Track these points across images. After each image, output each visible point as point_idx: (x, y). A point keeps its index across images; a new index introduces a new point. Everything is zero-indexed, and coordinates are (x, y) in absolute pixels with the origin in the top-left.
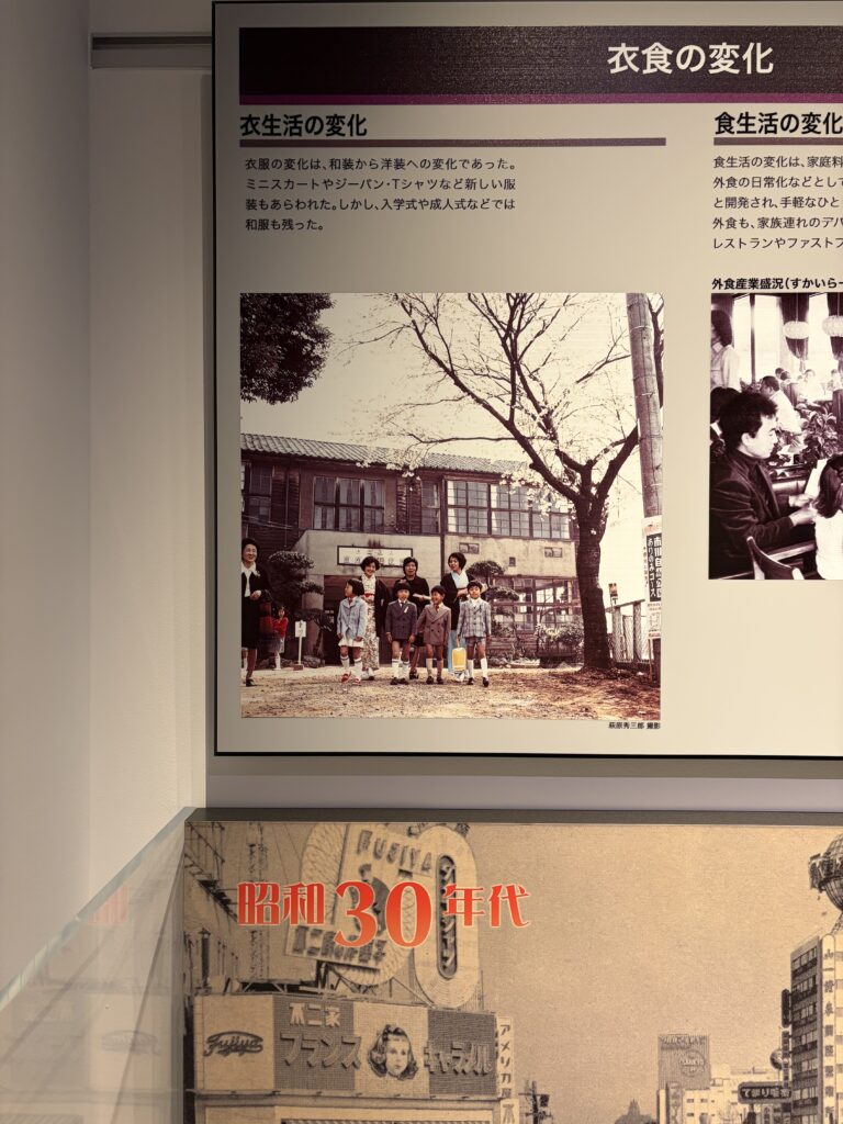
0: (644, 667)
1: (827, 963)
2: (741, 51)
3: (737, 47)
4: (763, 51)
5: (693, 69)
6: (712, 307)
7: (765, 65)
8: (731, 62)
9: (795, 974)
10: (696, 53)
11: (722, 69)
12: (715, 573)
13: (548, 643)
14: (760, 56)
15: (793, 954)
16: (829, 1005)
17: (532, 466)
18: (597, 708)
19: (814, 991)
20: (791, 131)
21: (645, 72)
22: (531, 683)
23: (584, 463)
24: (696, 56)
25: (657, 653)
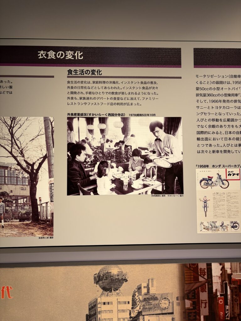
0: (49, 221)
1: (99, 306)
2: (74, 53)
3: (73, 52)
4: (80, 53)
5: (61, 58)
6: (67, 121)
7: (81, 57)
8: (72, 56)
9: (90, 309)
10: (62, 54)
11: (69, 58)
12: (69, 194)
13: (22, 215)
14: (79, 55)
15: (89, 303)
16: (100, 318)
17: (17, 164)
18: (35, 233)
19: (95, 314)
20: (88, 74)
21: (48, 58)
22: (16, 227)
23: (32, 163)
24: (62, 55)
25: (52, 217)
